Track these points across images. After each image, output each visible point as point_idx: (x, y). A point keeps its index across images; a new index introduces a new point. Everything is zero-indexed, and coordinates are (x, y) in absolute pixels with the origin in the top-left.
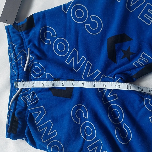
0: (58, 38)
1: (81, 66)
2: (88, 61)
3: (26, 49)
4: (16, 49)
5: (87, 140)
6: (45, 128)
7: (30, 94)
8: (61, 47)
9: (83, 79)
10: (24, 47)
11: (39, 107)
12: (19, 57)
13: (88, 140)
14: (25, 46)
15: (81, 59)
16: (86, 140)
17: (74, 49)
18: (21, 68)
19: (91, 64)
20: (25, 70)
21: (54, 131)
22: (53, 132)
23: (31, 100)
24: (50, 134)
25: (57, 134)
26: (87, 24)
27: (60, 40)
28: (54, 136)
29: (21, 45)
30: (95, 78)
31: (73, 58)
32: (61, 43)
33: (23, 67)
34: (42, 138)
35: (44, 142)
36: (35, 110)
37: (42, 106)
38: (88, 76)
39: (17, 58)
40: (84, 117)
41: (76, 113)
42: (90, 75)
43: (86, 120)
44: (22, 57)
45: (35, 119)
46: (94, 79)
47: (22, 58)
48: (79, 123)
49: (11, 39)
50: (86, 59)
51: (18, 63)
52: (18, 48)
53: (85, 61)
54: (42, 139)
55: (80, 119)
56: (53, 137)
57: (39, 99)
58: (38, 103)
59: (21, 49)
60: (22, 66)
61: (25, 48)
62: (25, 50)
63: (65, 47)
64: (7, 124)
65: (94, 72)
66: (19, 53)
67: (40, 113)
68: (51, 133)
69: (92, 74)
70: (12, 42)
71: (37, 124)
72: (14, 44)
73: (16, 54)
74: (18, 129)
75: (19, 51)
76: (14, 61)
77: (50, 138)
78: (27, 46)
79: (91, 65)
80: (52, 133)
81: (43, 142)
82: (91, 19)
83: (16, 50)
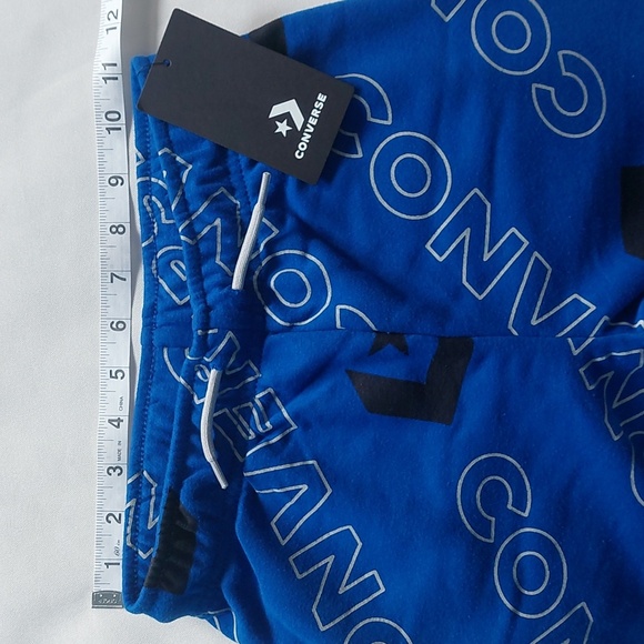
0: (401, 134)
1: (502, 273)
2: (536, 254)
3: (236, 184)
4: (192, 184)
5: (525, 616)
6: (326, 561)
7: (254, 402)
8: (411, 176)
9: (515, 333)
10: (226, 173)
11: (298, 464)
12: (203, 221)
13: (529, 616)
14: (233, 169)
15: (502, 241)
16: (521, 614)
17: (472, 193)
18: (213, 273)
19: (548, 266)
20: (236, 284)
21: (366, 576)
22: (361, 579)
23: (260, 429)
24: (348, 587)
25: (383, 590)
26: (544, 87)
27: (409, 145)
28: (370, 599)
29: (213, 164)
30: (566, 331)
31: (467, 233)
32: (415, 156)
33: (226, 268)
34: (314, 610)
35: (327, 627)
36: (277, 479)
37: (310, 462)
38: (534, 322)
39: (197, 228)
40: (515, 510)
41: (479, 493)
42: (545, 317)
43: (521, 522)
44: (218, 222)
45: (275, 520)
46: (563, 334)
47: (219, 229)
48: (489, 538)
49: (167, 132)
50: (526, 243)
51: (203, 248)
52: (203, 181)
53: (522, 249)
54: (316, 614)
55: (493, 519)
56: (366, 601)
57: (295, 427)
58: (291, 444)
59: (216, 184)
60: (222, 265)
61: (234, 179)
62: (232, 191)
63: (429, 179)
64: (129, 544)
65: (562, 305)
66: (206, 204)
67: (301, 493)
68: (352, 585)
69: (551, 313)
70: (169, 144)
71: (284, 543)
72: (178, 159)
73: (191, 208)
74: (193, 571)
75: (205, 196)
76: (182, 238)
77: (353, 610)
78: (241, 171)
79: (549, 272)
80: (356, 583)
81: (323, 629)
82: (563, 67)
83: (191, 189)
